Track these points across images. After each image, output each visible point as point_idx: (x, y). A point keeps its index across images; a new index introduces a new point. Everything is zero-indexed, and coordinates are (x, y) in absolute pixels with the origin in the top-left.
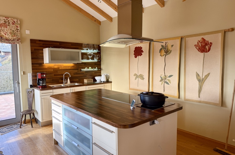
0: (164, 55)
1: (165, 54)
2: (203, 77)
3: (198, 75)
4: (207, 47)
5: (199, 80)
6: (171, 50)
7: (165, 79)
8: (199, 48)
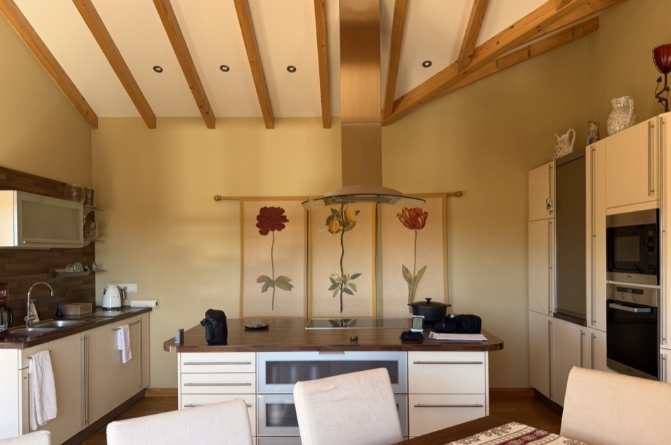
0: (339, 230)
1: (342, 228)
2: (416, 274)
3: (407, 270)
4: (419, 219)
5: (409, 281)
6: (354, 220)
7: (344, 282)
8: (406, 221)
